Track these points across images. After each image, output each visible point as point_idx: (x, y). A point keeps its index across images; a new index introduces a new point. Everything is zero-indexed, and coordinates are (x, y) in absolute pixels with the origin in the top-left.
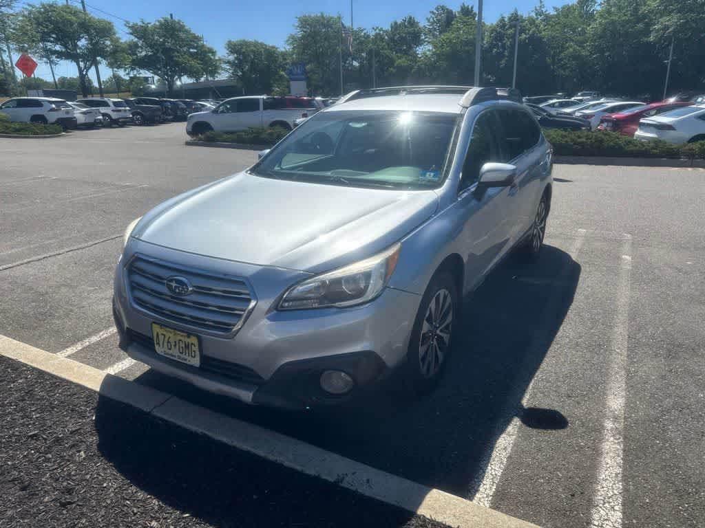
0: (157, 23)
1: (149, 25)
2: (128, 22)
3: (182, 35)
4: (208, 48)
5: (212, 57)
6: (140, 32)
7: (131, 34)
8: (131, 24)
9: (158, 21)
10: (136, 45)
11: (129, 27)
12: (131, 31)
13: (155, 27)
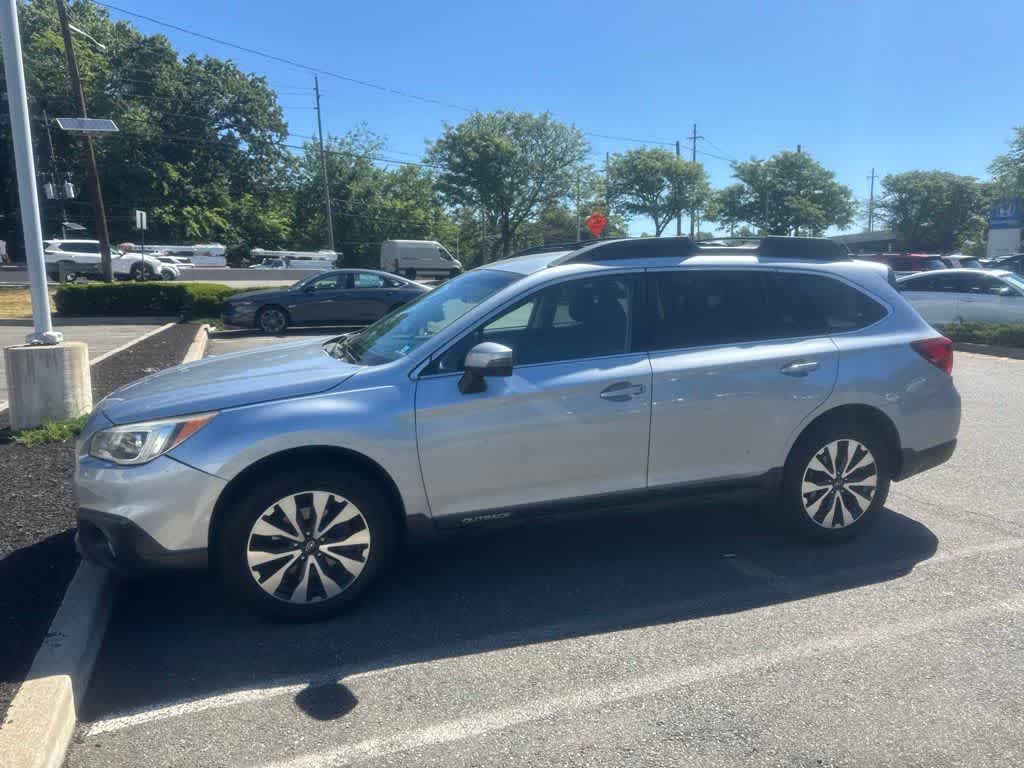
0: (772, 160)
1: (762, 164)
2: (735, 162)
3: (805, 172)
4: (840, 188)
5: (845, 200)
6: (750, 174)
7: (736, 176)
8: (738, 165)
9: (774, 157)
10: (740, 191)
11: (736, 169)
12: (736, 173)
13: (769, 165)
